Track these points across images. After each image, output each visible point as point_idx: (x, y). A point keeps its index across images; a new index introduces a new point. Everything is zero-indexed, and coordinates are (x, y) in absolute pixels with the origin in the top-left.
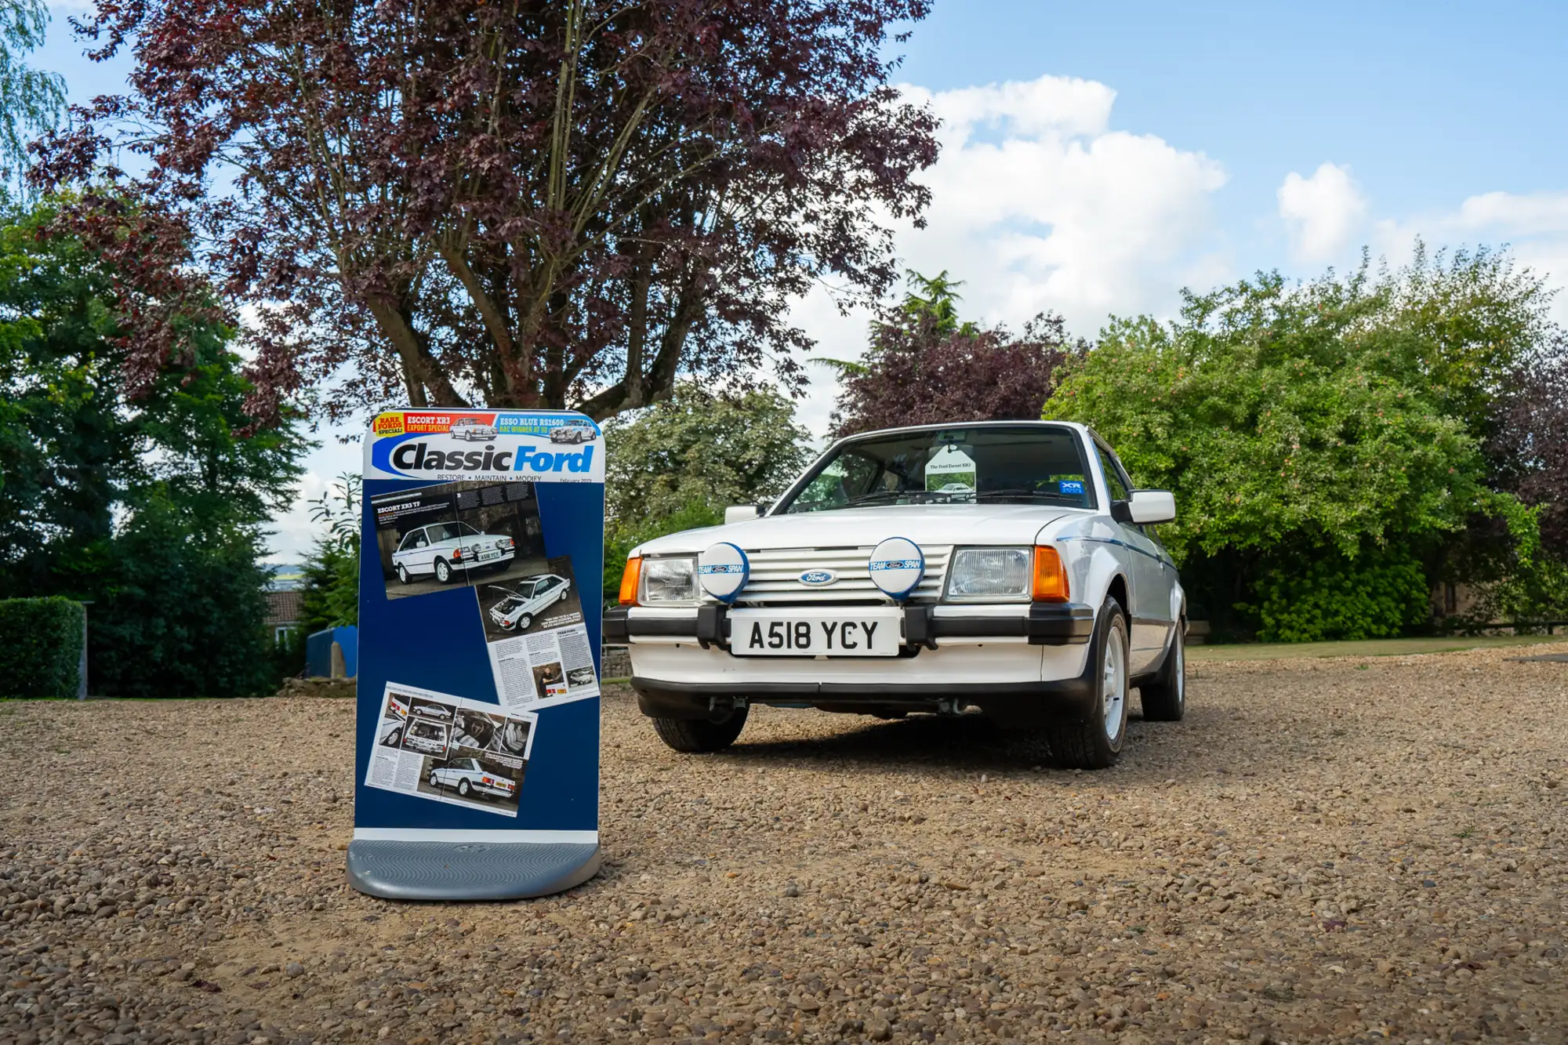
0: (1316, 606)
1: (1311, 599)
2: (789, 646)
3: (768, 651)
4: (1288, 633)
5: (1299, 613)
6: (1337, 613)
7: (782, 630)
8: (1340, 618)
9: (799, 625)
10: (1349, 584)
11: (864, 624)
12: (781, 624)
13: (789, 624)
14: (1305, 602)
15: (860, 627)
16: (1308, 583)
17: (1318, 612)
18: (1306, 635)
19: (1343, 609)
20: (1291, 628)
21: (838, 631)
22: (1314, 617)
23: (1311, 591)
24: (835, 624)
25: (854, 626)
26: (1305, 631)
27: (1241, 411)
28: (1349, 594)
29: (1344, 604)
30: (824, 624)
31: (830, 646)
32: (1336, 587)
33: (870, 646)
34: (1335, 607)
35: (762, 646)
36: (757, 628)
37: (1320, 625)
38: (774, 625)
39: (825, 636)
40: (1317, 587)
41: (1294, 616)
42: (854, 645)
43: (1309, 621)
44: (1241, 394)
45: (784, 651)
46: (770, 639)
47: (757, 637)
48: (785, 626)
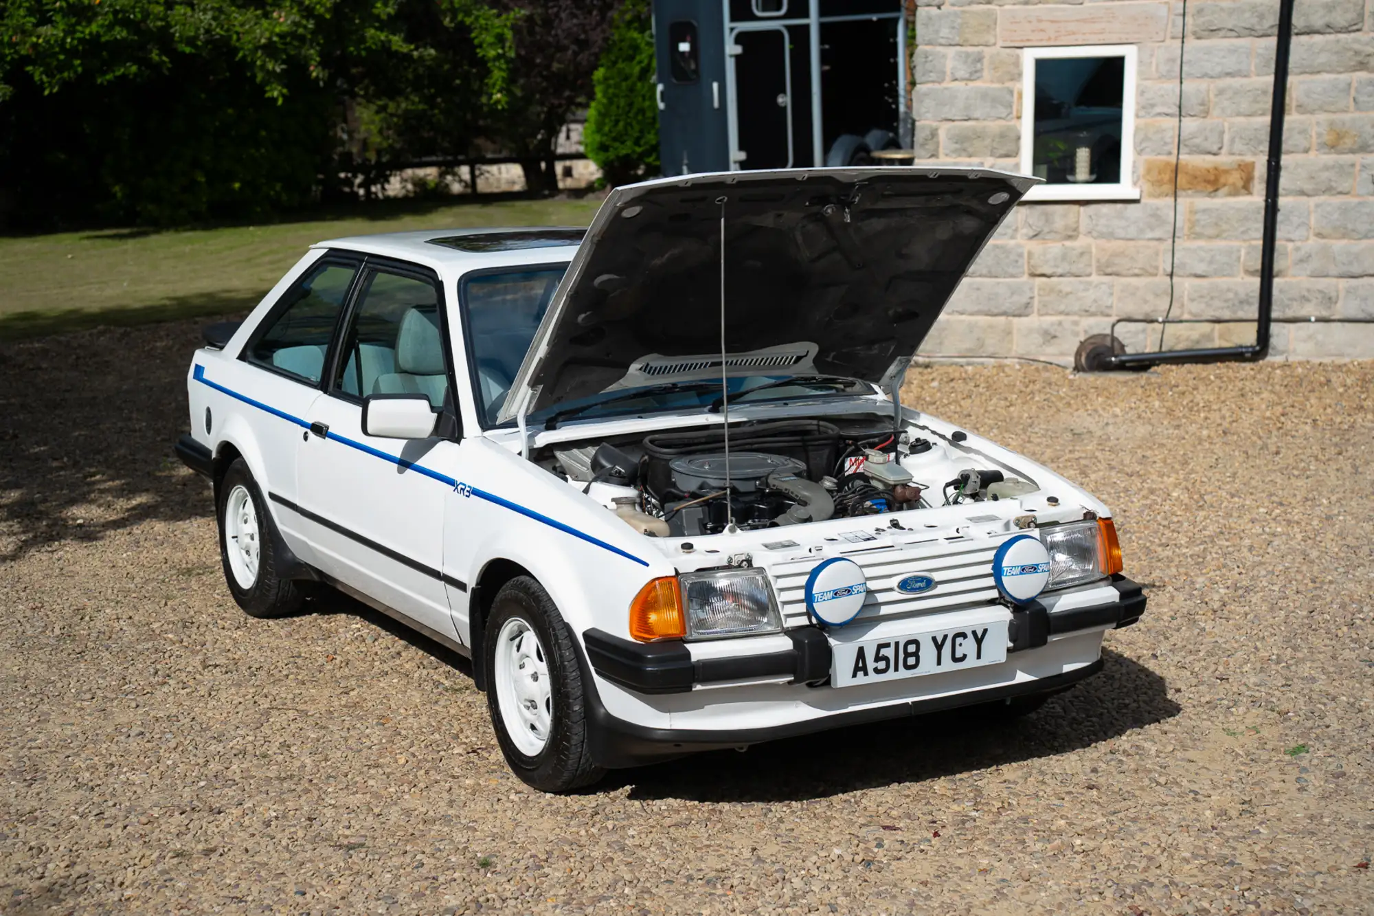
2: (896, 669)
3: (873, 678)
7: (889, 652)
9: (907, 644)
11: (974, 633)
12: (888, 645)
13: (897, 644)
15: (970, 636)
21: (949, 642)
24: (945, 637)
25: (964, 635)
30: (934, 639)
31: (939, 663)
33: (979, 657)
35: (866, 674)
36: (861, 653)
38: (880, 646)
39: (935, 652)
42: (964, 657)
45: (891, 675)
46: (875, 665)
47: (860, 665)
48: (893, 646)
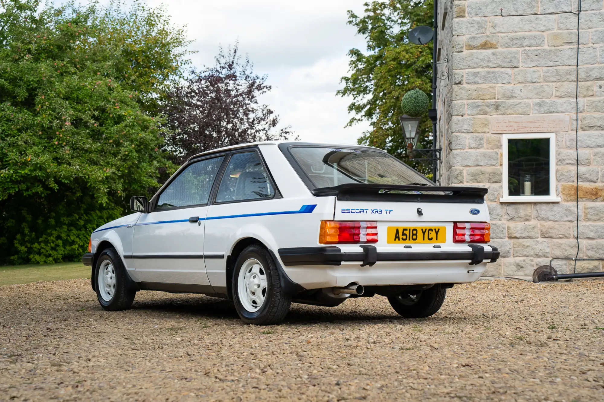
0: (59, 237)
1: (55, 233)
4: (37, 257)
5: (46, 242)
6: (73, 242)
8: (75, 247)
10: (82, 223)
14: (51, 235)
16: (52, 222)
17: (60, 242)
18: (51, 259)
19: (77, 240)
20: (39, 253)
22: (58, 245)
23: (54, 228)
26: (50, 255)
27: (22, 93)
28: (80, 230)
29: (78, 236)
32: (73, 224)
34: (72, 238)
37: (61, 251)
40: (59, 224)
41: (43, 245)
43: (53, 249)
44: (21, 79)
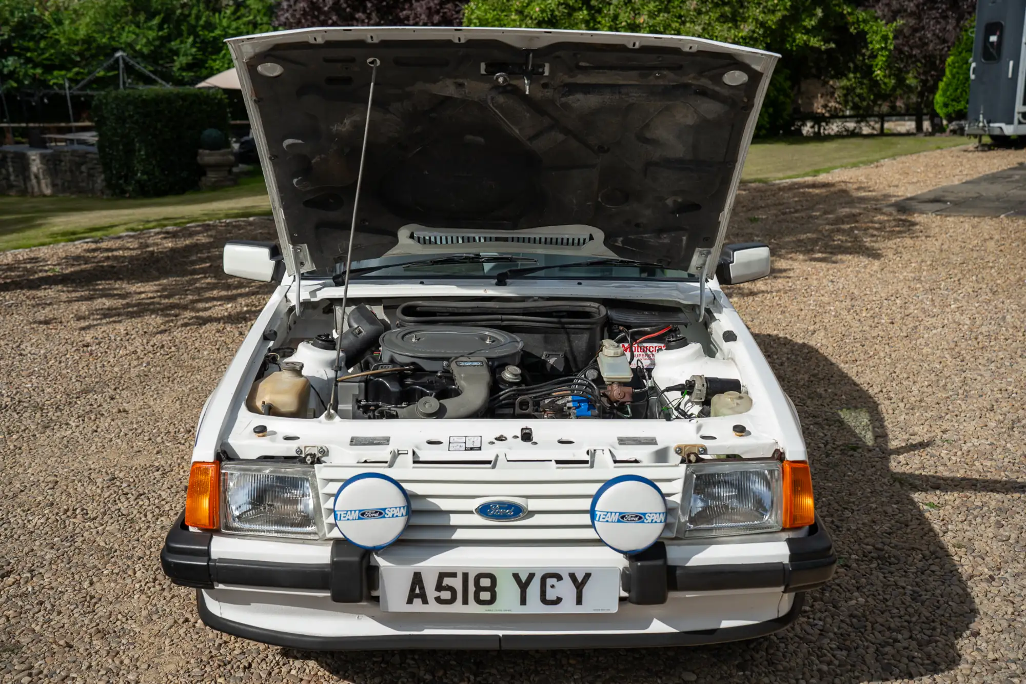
2: (465, 602)
3: (433, 607)
7: (457, 583)
9: (479, 577)
11: (573, 576)
12: (454, 575)
13: (465, 576)
15: (567, 580)
21: (536, 582)
24: (531, 576)
25: (559, 577)
30: (516, 576)
31: (523, 601)
33: (579, 601)
35: (425, 601)
36: (417, 579)
38: (442, 576)
39: (518, 590)
42: (558, 601)
45: (457, 607)
46: (437, 594)
47: (417, 591)
48: (460, 577)
